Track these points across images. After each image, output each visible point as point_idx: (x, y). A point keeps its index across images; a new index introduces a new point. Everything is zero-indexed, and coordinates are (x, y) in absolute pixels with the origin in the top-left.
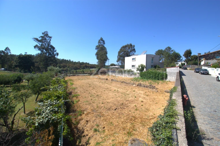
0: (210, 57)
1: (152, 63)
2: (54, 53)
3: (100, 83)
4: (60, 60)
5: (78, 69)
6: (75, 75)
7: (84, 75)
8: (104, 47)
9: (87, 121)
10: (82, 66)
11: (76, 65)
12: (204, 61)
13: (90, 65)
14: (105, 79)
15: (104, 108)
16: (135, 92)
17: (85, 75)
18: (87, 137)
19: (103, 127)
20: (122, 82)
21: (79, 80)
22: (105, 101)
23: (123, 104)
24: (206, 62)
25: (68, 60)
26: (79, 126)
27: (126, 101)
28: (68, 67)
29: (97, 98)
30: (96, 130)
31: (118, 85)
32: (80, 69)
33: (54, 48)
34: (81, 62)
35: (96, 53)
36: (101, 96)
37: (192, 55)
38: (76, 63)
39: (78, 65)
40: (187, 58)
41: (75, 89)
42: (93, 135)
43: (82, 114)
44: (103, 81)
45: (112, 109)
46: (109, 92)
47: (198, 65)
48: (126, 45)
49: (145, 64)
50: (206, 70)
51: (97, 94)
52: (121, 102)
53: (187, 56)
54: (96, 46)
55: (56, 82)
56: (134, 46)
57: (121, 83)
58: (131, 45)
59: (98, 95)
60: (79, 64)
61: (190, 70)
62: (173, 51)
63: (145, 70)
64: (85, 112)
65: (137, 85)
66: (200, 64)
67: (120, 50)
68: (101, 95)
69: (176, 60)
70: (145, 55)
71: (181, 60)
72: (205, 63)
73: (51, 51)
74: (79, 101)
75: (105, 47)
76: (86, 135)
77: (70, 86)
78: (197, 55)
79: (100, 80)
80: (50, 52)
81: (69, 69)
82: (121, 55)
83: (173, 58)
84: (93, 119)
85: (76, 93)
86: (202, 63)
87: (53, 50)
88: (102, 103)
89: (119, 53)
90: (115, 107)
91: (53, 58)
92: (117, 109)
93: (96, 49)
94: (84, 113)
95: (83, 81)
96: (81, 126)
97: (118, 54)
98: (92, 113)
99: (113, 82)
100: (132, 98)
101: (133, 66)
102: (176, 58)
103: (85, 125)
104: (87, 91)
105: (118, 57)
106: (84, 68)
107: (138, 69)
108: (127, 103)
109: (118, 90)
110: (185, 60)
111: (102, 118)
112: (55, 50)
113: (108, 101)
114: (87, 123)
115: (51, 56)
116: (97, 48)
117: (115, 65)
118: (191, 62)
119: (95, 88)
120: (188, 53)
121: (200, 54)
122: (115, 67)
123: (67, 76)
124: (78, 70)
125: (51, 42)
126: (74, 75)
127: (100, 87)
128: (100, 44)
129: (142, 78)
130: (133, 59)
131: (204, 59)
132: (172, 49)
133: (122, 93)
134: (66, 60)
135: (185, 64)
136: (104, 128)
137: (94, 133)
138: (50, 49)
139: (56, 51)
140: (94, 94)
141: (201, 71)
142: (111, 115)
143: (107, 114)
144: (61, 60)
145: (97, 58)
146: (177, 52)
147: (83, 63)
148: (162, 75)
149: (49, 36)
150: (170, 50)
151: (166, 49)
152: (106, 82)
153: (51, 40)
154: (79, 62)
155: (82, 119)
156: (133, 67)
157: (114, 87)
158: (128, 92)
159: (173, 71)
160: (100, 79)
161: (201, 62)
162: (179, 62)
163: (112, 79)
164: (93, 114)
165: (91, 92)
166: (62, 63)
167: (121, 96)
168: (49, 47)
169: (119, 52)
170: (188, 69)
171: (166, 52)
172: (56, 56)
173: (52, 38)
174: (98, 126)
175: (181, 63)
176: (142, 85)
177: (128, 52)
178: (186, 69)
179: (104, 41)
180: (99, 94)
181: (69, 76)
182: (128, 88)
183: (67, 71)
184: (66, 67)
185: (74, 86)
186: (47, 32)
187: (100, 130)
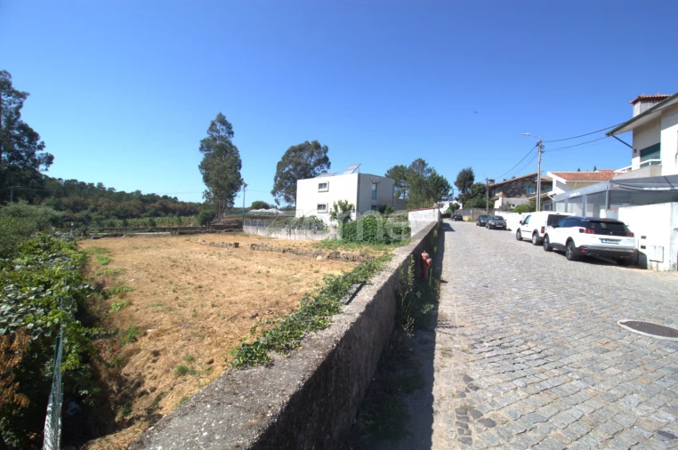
0: (513, 190)
1: (374, 198)
2: (33, 153)
3: (211, 255)
4: (59, 184)
5: (133, 217)
6: (122, 235)
7: (156, 233)
8: (230, 144)
9: (156, 354)
10: (147, 207)
11: (125, 204)
12: (500, 199)
13: (181, 206)
14: (231, 245)
15: (219, 315)
16: (318, 274)
17: (159, 236)
18: (153, 396)
19: (207, 360)
20: (284, 252)
21: (137, 251)
22: (222, 300)
23: (277, 303)
24: (505, 203)
25: (92, 185)
26: (126, 370)
27: (290, 295)
28: (93, 210)
29: (195, 296)
30: (183, 371)
31: (271, 260)
32: (138, 216)
33: (33, 136)
34: (144, 193)
35: (202, 164)
36: (211, 290)
37: (475, 183)
38: (125, 198)
39: (132, 202)
40: (463, 192)
41: (116, 274)
42: (174, 385)
43: (137, 336)
44: (223, 251)
45: (244, 317)
46: (238, 278)
47: (487, 208)
48: (301, 145)
49: (353, 200)
50: (501, 218)
51: (198, 284)
52: (274, 300)
53: (464, 186)
54: (202, 141)
55: (39, 246)
56: (326, 149)
57: (281, 253)
58: (317, 146)
59: (200, 287)
60: (140, 202)
61: (469, 220)
62: (430, 170)
63: (354, 216)
64: (149, 330)
65: (329, 257)
66: (492, 207)
67: (283, 158)
68: (211, 287)
69: (439, 196)
70: (356, 175)
71: (451, 195)
72: (503, 203)
73: (21, 145)
74: (130, 304)
75: (234, 143)
76: (149, 391)
77: (98, 268)
78: (485, 183)
79: (212, 249)
80: (16, 147)
81: (94, 215)
82: (288, 172)
83: (431, 189)
84: (177, 347)
85: (122, 283)
86: (498, 204)
87: (30, 142)
88: (213, 306)
89: (280, 165)
90: (253, 312)
91: (28, 174)
92: (257, 315)
93: (202, 149)
94: (145, 334)
95: (151, 252)
96: (132, 370)
97: (275, 171)
98: (175, 329)
99: (255, 251)
100: (308, 289)
101: (320, 207)
102: (438, 191)
103: (149, 364)
104: (162, 277)
105: (275, 180)
106: (157, 215)
107: (334, 216)
108: (289, 300)
109: (268, 272)
110: (460, 196)
111: (208, 340)
112: (39, 143)
113: (232, 298)
114: (154, 358)
115: (21, 164)
116: (205, 146)
117: (266, 207)
118: (472, 202)
119: (192, 269)
120: (466, 179)
121: (492, 181)
122: (268, 211)
123: (86, 236)
124: (130, 221)
125: (21, 111)
126: (116, 236)
127: (211, 265)
128: (215, 134)
129: (345, 240)
130: (321, 186)
131: (501, 193)
132: (428, 167)
133: (280, 278)
134: (83, 184)
135: (458, 207)
136: (211, 362)
137: (176, 378)
138: (18, 138)
139: (41, 147)
140: (188, 286)
141: (490, 222)
142: (237, 331)
143: (226, 330)
144: (62, 183)
145: (207, 180)
146: (440, 175)
147: (153, 198)
148: (398, 231)
149: (16, 89)
150: (422, 169)
151: (414, 164)
152: (234, 254)
153: (21, 106)
154: (138, 192)
155: (138, 351)
156: (320, 211)
157: (257, 263)
158: (298, 276)
159: (424, 219)
160: (212, 244)
161: (494, 201)
162: (444, 200)
163: (253, 245)
164: (176, 334)
165: (176, 280)
166: (66, 195)
167: (276, 287)
168: (12, 129)
169: (279, 163)
170: (465, 218)
171: (414, 173)
172: (42, 167)
173: (28, 97)
174: (192, 359)
175: (451, 204)
176: (341, 256)
177: (307, 165)
178: (460, 219)
179: (229, 127)
180: (204, 283)
181: (95, 238)
182: (300, 265)
183: (86, 221)
184: (86, 209)
185: (112, 267)
186: (6, 73)
187: (198, 368)
